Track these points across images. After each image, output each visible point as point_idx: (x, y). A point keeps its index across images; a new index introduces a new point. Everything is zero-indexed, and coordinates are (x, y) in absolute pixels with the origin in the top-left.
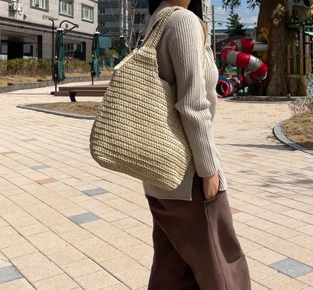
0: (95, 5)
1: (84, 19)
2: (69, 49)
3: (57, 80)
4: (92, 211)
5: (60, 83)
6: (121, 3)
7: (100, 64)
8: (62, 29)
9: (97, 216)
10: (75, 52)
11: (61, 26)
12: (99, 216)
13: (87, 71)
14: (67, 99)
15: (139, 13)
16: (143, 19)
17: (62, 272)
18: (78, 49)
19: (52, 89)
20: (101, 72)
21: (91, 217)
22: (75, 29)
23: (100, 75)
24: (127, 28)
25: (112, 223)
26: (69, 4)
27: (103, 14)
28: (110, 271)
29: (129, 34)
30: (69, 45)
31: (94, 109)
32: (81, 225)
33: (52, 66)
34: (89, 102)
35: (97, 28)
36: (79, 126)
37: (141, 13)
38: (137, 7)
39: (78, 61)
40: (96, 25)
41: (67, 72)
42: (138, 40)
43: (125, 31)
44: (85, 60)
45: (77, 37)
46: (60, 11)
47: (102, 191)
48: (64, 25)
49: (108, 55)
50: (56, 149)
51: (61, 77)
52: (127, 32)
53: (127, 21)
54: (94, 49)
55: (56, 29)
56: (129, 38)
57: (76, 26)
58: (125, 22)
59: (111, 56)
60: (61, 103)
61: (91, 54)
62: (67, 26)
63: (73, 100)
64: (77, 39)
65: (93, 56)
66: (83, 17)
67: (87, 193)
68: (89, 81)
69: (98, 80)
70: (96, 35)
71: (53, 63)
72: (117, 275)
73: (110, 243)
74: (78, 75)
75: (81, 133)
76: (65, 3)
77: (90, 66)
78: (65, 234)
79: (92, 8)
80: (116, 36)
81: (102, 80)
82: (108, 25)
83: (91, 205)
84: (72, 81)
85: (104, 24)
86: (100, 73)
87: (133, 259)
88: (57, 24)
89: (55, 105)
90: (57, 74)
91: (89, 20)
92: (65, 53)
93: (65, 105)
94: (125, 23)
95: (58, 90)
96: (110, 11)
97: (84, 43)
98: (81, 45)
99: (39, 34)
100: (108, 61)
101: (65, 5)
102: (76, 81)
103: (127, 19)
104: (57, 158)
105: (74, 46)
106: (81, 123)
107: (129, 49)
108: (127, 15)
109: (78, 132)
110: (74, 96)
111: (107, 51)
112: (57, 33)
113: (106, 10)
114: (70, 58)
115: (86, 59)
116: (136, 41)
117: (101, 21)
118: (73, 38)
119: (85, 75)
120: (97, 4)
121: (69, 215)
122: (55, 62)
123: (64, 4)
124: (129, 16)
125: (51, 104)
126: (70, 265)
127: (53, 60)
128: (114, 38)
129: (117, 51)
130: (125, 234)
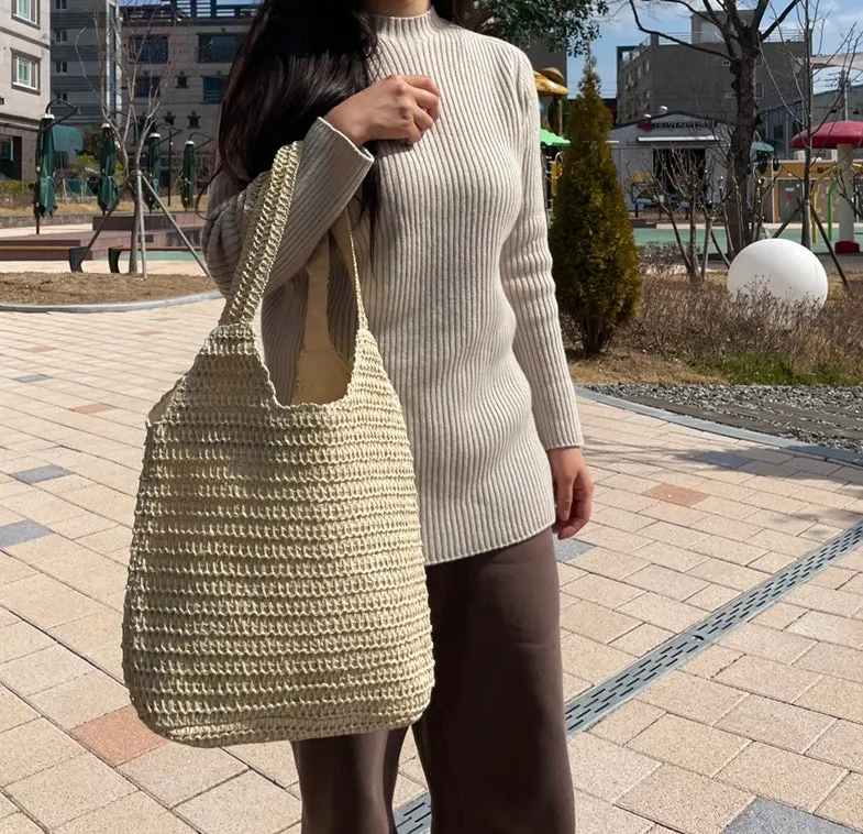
0: (43, 53)
1: (17, 84)
4: (30, 516)
6: (105, 50)
7: (55, 187)
9: (45, 528)
12: (50, 527)
13: (24, 205)
15: (146, 73)
16: (155, 88)
18: (3, 154)
20: (58, 204)
21: (29, 530)
23: (56, 213)
24: (119, 107)
25: (79, 541)
29: (124, 122)
31: (40, 290)
32: (6, 550)
34: (28, 274)
35: (49, 106)
37: (151, 74)
38: (143, 59)
39: (3, 181)
40: (46, 98)
42: (145, 134)
44: (19, 178)
47: (57, 472)
49: (74, 166)
52: (119, 116)
53: (119, 91)
54: (41, 152)
56: (123, 129)
58: (115, 94)
59: (81, 169)
61: (34, 164)
65: (39, 169)
66: (14, 79)
67: (19, 478)
68: (31, 225)
69: (52, 224)
70: (45, 122)
72: (89, 655)
73: (74, 585)
74: (4, 212)
77: (31, 192)
79: (36, 60)
80: (92, 124)
81: (60, 224)
85: (65, 97)
86: (56, 208)
91: (29, 87)
94: (114, 96)
96: (80, 69)
97: (18, 140)
98: (9, 144)
100: (75, 180)
103: (119, 85)
106: (9, 322)
107: (122, 153)
108: (118, 77)
111: (73, 159)
113: (70, 65)
115: (23, 177)
116: (140, 135)
117: (58, 90)
119: (19, 212)
120: (48, 52)
124: (124, 80)
128: (89, 127)
129: (96, 159)
130: (107, 562)
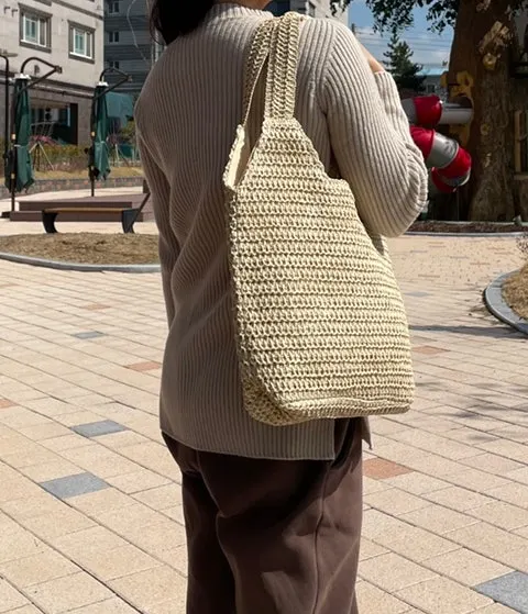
0: (97, 24)
1: (74, 53)
2: (40, 120)
3: (14, 187)
4: (91, 471)
5: (23, 192)
7: (109, 151)
8: (27, 77)
9: (102, 480)
10: (56, 126)
11: (25, 69)
12: (107, 480)
13: (79, 168)
14: (38, 228)
17: (25, 601)
18: (60, 120)
19: (6, 206)
20: (111, 168)
21: (87, 482)
22: (55, 77)
23: (109, 176)
25: (135, 496)
26: (42, 21)
27: (114, 43)
28: (131, 600)
30: (41, 111)
31: (95, 249)
32: (67, 500)
33: (5, 157)
34: (84, 234)
35: (102, 74)
36: (62, 285)
39: (61, 146)
40: (100, 66)
41: (38, 170)
44: (75, 143)
45: (59, 92)
46: (21, 37)
47: (112, 427)
48: (30, 67)
49: (125, 131)
50: (13, 336)
51: (25, 181)
54: (95, 118)
55: (12, 75)
57: (57, 69)
60: (23, 236)
61: (89, 129)
62: (37, 69)
63: (50, 229)
64: (59, 97)
65: (93, 134)
66: (71, 50)
67: (81, 431)
68: (86, 187)
69: (105, 187)
70: (100, 89)
71: (7, 148)
73: (131, 539)
74: (61, 175)
75: (70, 301)
76: (33, 19)
77: (87, 156)
78: (33, 520)
79: (91, 31)
81: (113, 186)
82: (125, 67)
83: (88, 457)
84: (49, 189)
85: (117, 65)
86: (109, 171)
87: (180, 574)
88: (15, 64)
90: (16, 172)
91: (84, 56)
92: (33, 127)
93: (33, 239)
95: (17, 209)
96: (131, 38)
97: (74, 107)
98: (66, 111)
100: (126, 144)
101: (33, 24)
102: (56, 190)
104: (15, 355)
105: (51, 113)
109: (62, 298)
110: (53, 221)
111: (124, 125)
112: (15, 85)
113: (122, 35)
114: (44, 138)
115: (79, 142)
117: (111, 58)
118: (50, 96)
119: (75, 175)
120: (101, 23)
121: (42, 478)
122: (11, 147)
123: (31, 21)
125: (6, 237)
126: (43, 586)
127: (6, 143)
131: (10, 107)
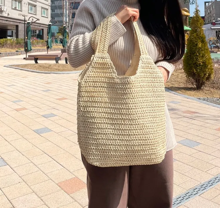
0: (49, 7)
1: (43, 15)
2: (34, 33)
3: (27, 51)
4: (47, 127)
5: (29, 52)
6: (64, 6)
7: (52, 41)
8: (30, 22)
9: (50, 129)
10: (38, 35)
12: (51, 129)
13: (44, 46)
14: (33, 62)
15: (74, 12)
17: (30, 162)
18: (39, 33)
19: (24, 56)
20: (52, 46)
21: (46, 130)
22: (38, 22)
23: (52, 48)
24: (67, 21)
25: (59, 133)
26: (34, 7)
27: (53, 13)
28: (58, 161)
29: (69, 25)
30: (34, 31)
31: (48, 68)
32: (41, 135)
33: (24, 43)
34: (45, 64)
35: (50, 21)
36: (39, 77)
38: (73, 9)
39: (39, 40)
40: (50, 19)
41: (33, 46)
43: (66, 23)
44: (43, 39)
45: (39, 26)
46: (28, 11)
47: (53, 115)
48: (31, 19)
49: (56, 36)
50: (26, 91)
51: (30, 49)
52: (67, 23)
53: (67, 17)
54: (48, 33)
55: (26, 21)
56: (68, 27)
57: (38, 20)
58: (66, 17)
59: (58, 37)
60: (29, 64)
61: (47, 36)
62: (33, 20)
63: (36, 62)
64: (39, 27)
65: (48, 37)
66: (42, 14)
67: (44, 116)
68: (46, 51)
69: (51, 51)
70: (49, 25)
72: (62, 164)
73: (58, 145)
74: (39, 48)
75: (41, 81)
76: (32, 6)
77: (46, 43)
78: (32, 140)
79: (47, 9)
80: (61, 25)
81: (53, 51)
82: (56, 19)
83: (47, 123)
84: (36, 52)
85: (54, 19)
86: (52, 47)
87: (71, 154)
88: (27, 18)
89: (25, 66)
90: (27, 47)
91: (45, 16)
92: (32, 35)
93: (32, 65)
95: (27, 57)
96: (58, 11)
97: (43, 30)
98: (41, 31)
99: (17, 24)
100: (57, 40)
101: (32, 8)
102: (38, 52)
103: (67, 15)
104: (27, 96)
105: (37, 31)
106: (41, 76)
107: (68, 33)
108: (67, 13)
110: (37, 60)
111: (56, 34)
112: (27, 24)
113: (55, 11)
114: (35, 38)
117: (53, 17)
118: (36, 27)
119: (43, 48)
120: (50, 7)
121: (34, 129)
122: (26, 40)
123: (31, 7)
124: (69, 14)
125: (23, 64)
126: (34, 158)
127: (25, 39)
128: (60, 26)
129: (62, 34)
130: (66, 139)
131: (25, 30)
